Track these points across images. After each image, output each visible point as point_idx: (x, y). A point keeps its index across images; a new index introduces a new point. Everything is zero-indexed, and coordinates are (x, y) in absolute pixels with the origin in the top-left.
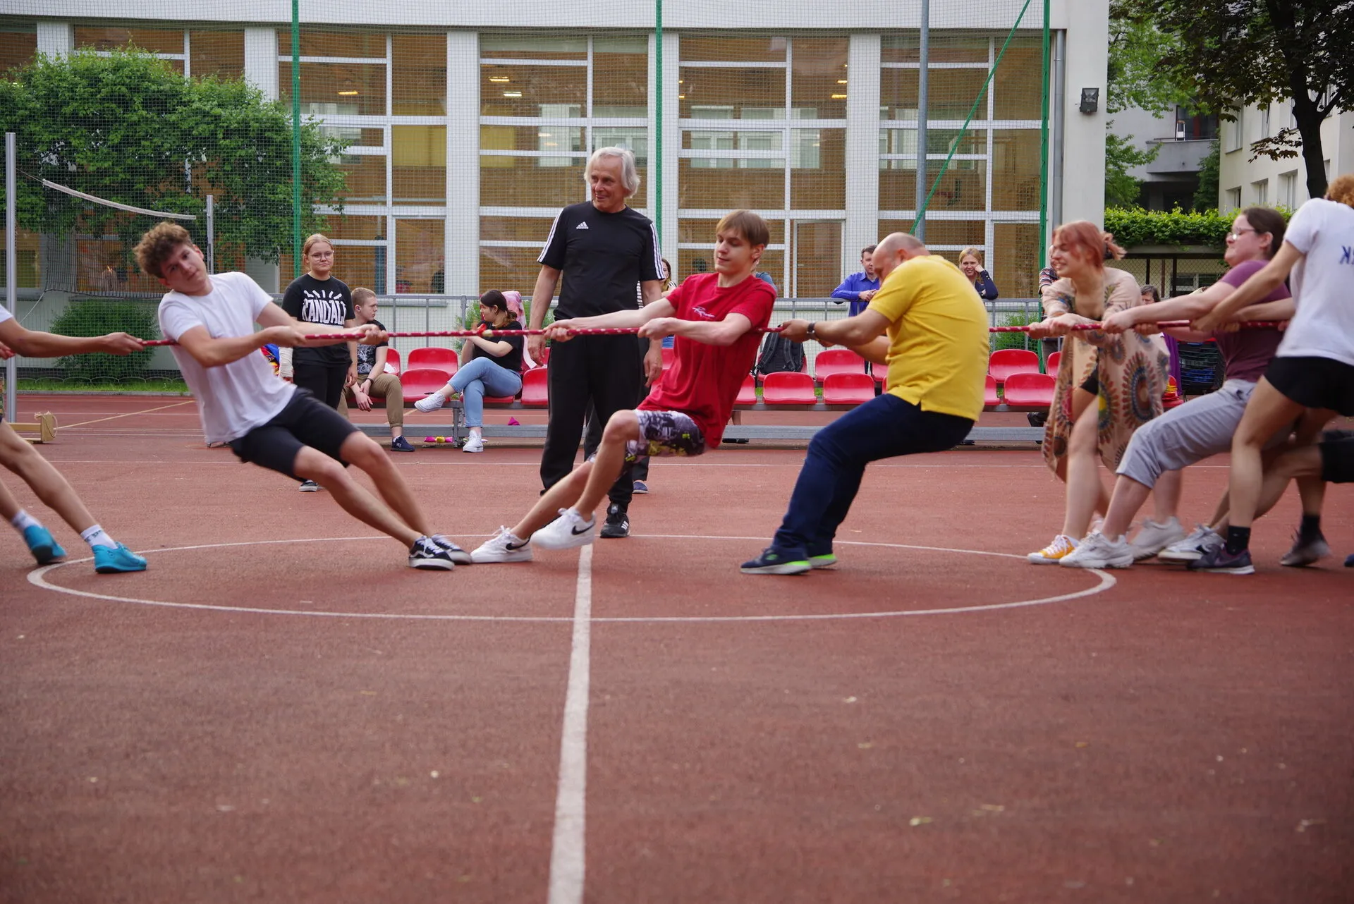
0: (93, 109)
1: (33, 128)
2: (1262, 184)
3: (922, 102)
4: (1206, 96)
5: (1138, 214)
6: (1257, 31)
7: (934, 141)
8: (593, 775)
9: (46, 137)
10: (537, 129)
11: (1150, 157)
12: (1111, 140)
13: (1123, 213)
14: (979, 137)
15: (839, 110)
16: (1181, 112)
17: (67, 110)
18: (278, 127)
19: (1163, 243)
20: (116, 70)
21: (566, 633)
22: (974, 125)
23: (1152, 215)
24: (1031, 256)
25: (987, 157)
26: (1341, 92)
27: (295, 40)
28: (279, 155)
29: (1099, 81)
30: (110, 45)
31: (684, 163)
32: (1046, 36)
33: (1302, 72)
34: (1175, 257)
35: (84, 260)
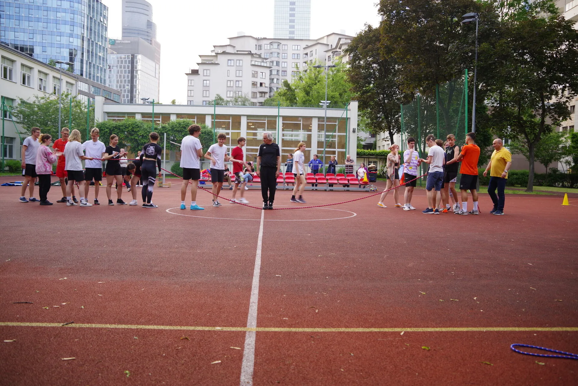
0: (179, 129)
1: (169, 132)
2: (384, 146)
3: (325, 130)
4: (374, 130)
5: (363, 150)
6: (383, 119)
7: (327, 136)
8: (263, 247)
9: (171, 134)
10: (257, 133)
11: (365, 140)
12: (358, 137)
13: (360, 150)
14: (335, 136)
15: (310, 130)
16: (370, 133)
17: (175, 129)
18: (211, 132)
19: (367, 155)
20: (183, 122)
21: (259, 223)
22: (334, 134)
23: (365, 150)
24: (344, 157)
25: (336, 140)
26: (397, 130)
27: (214, 117)
28: (211, 137)
29: (356, 127)
30: (183, 118)
31: (283, 139)
32: (347, 119)
33: (390, 127)
34: (369, 158)
35: (177, 155)
